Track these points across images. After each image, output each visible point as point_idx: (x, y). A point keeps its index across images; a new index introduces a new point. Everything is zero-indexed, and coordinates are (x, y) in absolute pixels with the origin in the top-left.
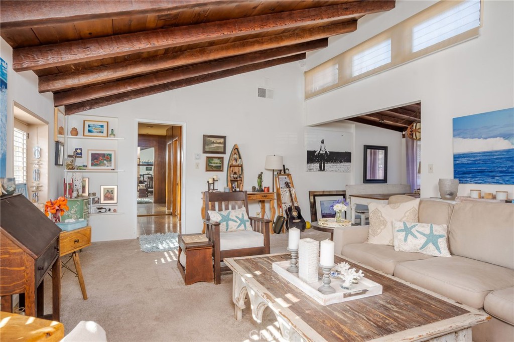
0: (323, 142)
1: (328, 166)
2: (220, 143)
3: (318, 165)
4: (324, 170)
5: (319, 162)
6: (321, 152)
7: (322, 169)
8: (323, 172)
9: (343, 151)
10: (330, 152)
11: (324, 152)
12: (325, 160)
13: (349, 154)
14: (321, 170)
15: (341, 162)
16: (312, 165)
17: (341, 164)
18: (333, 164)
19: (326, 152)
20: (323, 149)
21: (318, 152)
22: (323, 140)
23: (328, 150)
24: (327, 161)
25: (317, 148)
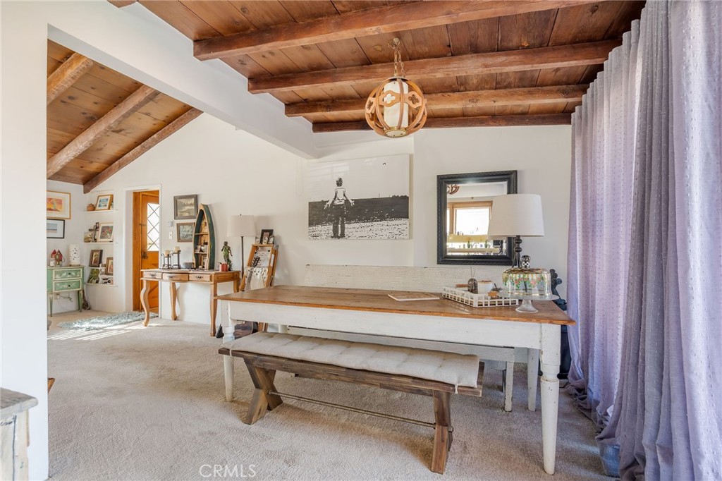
0: (339, 183)
1: (351, 228)
2: (191, 205)
3: (330, 227)
4: (343, 236)
5: (332, 221)
6: (337, 202)
7: (338, 235)
8: (341, 241)
9: (387, 196)
10: (356, 201)
11: (343, 202)
12: (343, 216)
13: (405, 199)
14: (335, 236)
15: (382, 218)
16: (319, 227)
17: (383, 222)
18: (363, 224)
19: (347, 201)
20: (340, 196)
21: (330, 203)
22: (340, 180)
23: (352, 196)
24: (350, 219)
25: (326, 194)
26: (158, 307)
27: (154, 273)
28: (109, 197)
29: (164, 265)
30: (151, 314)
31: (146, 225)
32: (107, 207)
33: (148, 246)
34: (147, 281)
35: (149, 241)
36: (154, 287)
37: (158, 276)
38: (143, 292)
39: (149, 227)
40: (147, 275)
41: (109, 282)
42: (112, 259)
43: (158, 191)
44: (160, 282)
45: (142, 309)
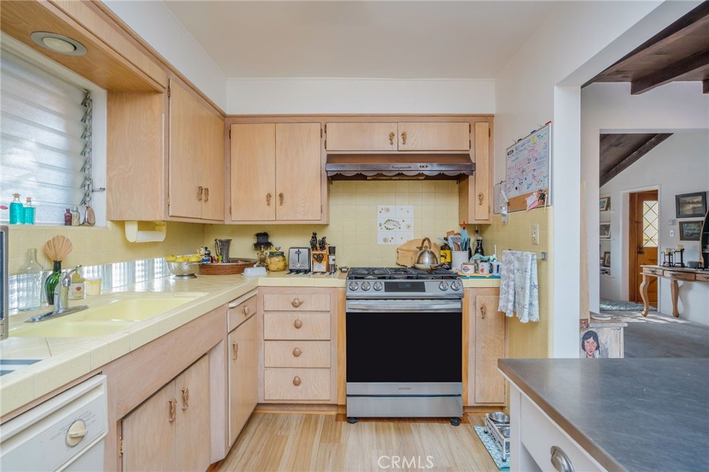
2: (698, 203)
26: (657, 301)
27: (654, 270)
28: (606, 200)
29: (664, 263)
30: (650, 307)
31: (642, 222)
32: (604, 209)
33: (644, 242)
34: (647, 276)
35: (645, 237)
36: (653, 281)
37: (660, 272)
38: (642, 285)
39: (645, 224)
40: (646, 270)
41: (607, 273)
42: (609, 253)
43: (657, 191)
44: (659, 278)
45: (641, 301)
